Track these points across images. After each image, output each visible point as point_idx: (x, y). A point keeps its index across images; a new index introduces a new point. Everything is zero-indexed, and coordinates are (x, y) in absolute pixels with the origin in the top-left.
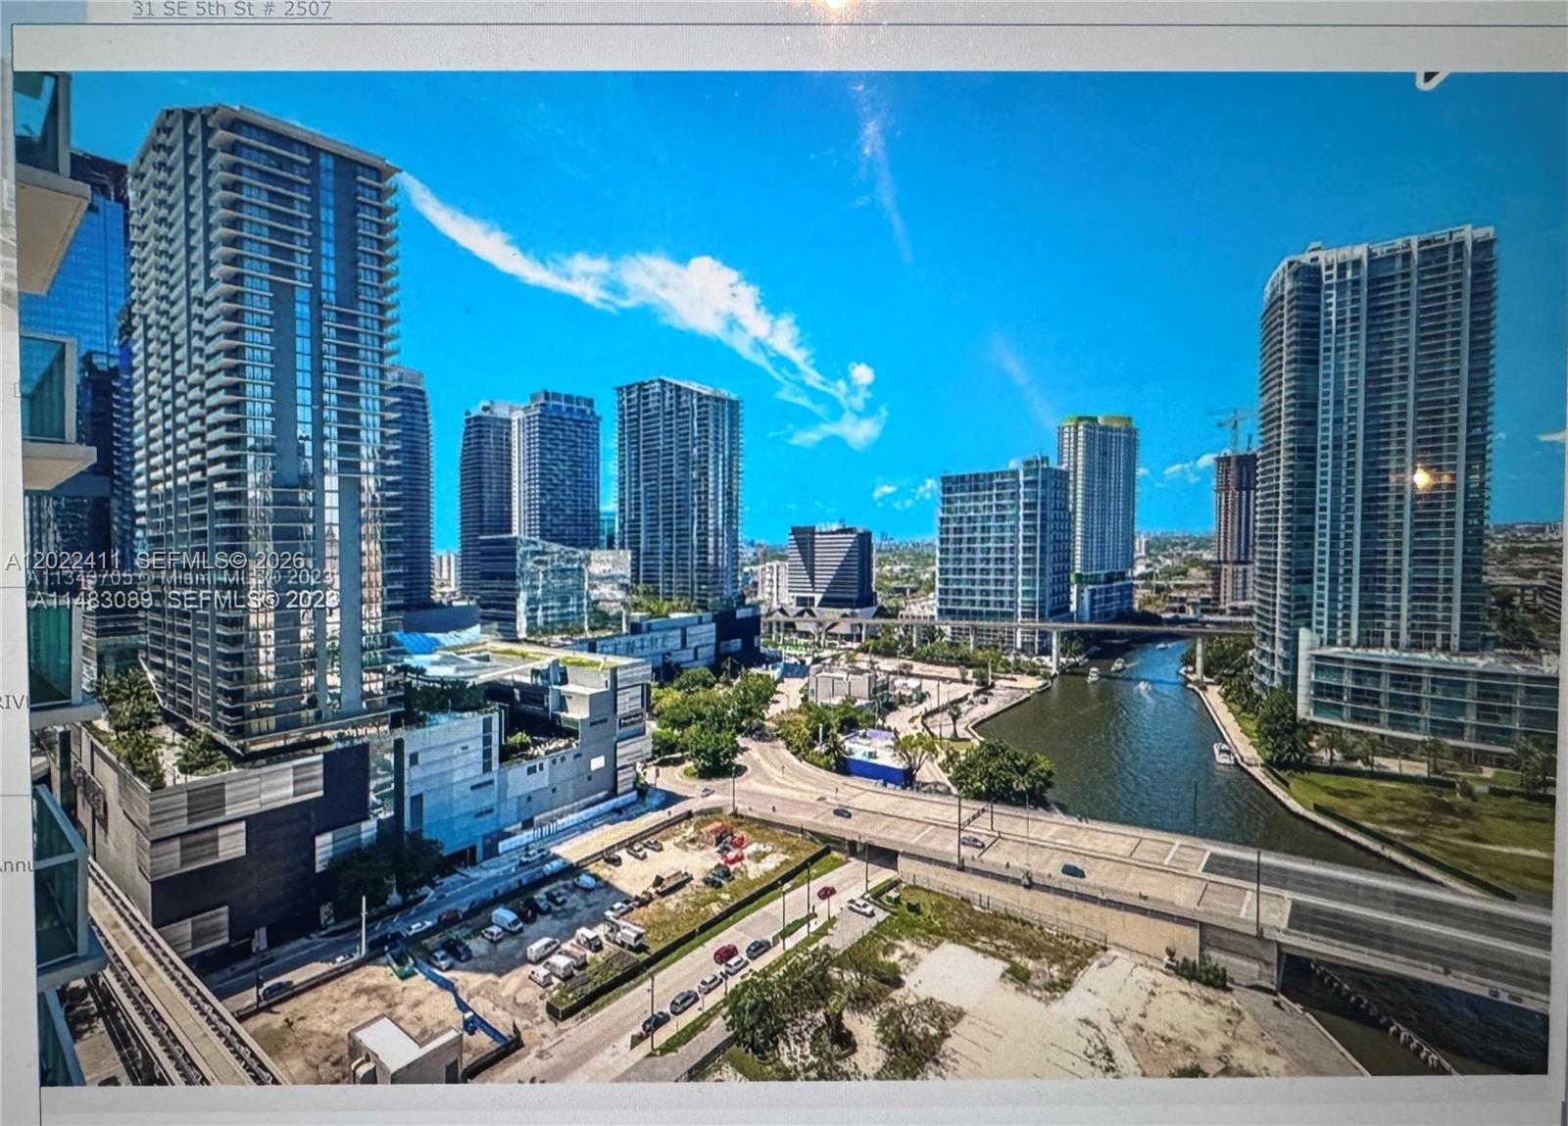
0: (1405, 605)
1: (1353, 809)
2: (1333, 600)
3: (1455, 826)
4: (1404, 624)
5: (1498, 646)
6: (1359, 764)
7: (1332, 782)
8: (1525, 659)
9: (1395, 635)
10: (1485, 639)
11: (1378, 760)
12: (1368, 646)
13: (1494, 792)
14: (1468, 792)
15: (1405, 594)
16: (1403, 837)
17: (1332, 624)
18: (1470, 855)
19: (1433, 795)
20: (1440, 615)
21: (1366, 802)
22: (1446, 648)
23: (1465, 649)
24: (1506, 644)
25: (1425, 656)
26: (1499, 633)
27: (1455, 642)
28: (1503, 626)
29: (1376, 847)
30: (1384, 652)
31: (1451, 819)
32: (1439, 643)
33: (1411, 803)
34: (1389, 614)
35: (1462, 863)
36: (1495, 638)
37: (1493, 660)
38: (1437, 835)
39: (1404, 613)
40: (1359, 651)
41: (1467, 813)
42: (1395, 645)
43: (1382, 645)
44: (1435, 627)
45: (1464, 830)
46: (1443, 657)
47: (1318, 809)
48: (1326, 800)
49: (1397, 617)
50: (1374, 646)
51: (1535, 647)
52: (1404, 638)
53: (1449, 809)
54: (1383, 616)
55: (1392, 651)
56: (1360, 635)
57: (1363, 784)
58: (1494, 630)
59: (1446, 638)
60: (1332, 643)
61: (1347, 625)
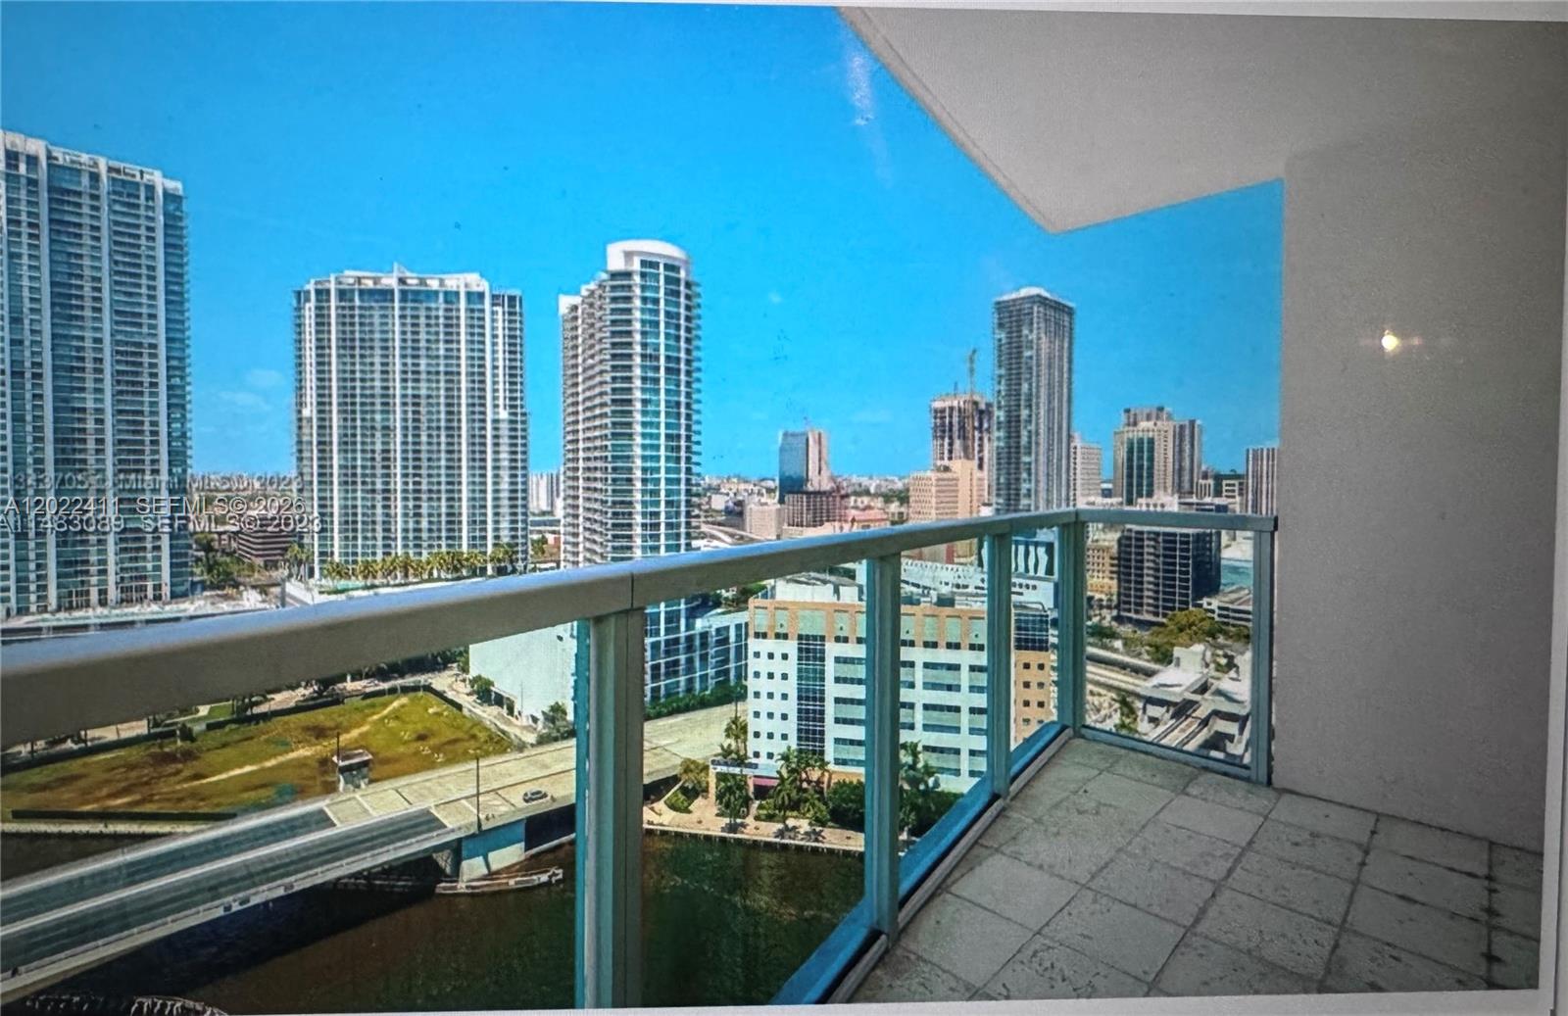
0: (111, 558)
1: (65, 797)
2: (21, 559)
3: (178, 772)
4: (112, 578)
5: (204, 589)
6: (70, 745)
7: (36, 776)
8: (226, 597)
9: (103, 592)
10: (194, 584)
11: (92, 733)
12: (70, 608)
13: (210, 727)
14: (187, 735)
15: (111, 548)
16: (130, 804)
17: (22, 590)
18: (194, 794)
19: (153, 750)
20: (149, 566)
21: (82, 783)
22: (157, 598)
23: (175, 596)
24: (213, 587)
25: (136, 609)
26: (206, 577)
27: (166, 590)
28: (210, 570)
29: (98, 828)
30: (90, 612)
31: (171, 768)
32: (150, 593)
33: (131, 767)
34: (93, 569)
35: (186, 806)
36: (202, 582)
37: (202, 603)
38: (164, 788)
39: (112, 568)
40: (62, 615)
41: (188, 756)
42: (103, 603)
43: (88, 605)
44: (144, 578)
45: (187, 773)
46: (155, 607)
47: (19, 815)
48: (26, 801)
49: (103, 572)
50: (79, 607)
51: (236, 585)
52: (113, 594)
53: (170, 758)
54: (87, 573)
55: (100, 610)
56: (59, 597)
57: (74, 766)
58: (199, 574)
59: (157, 587)
60: (23, 611)
61: (43, 588)
